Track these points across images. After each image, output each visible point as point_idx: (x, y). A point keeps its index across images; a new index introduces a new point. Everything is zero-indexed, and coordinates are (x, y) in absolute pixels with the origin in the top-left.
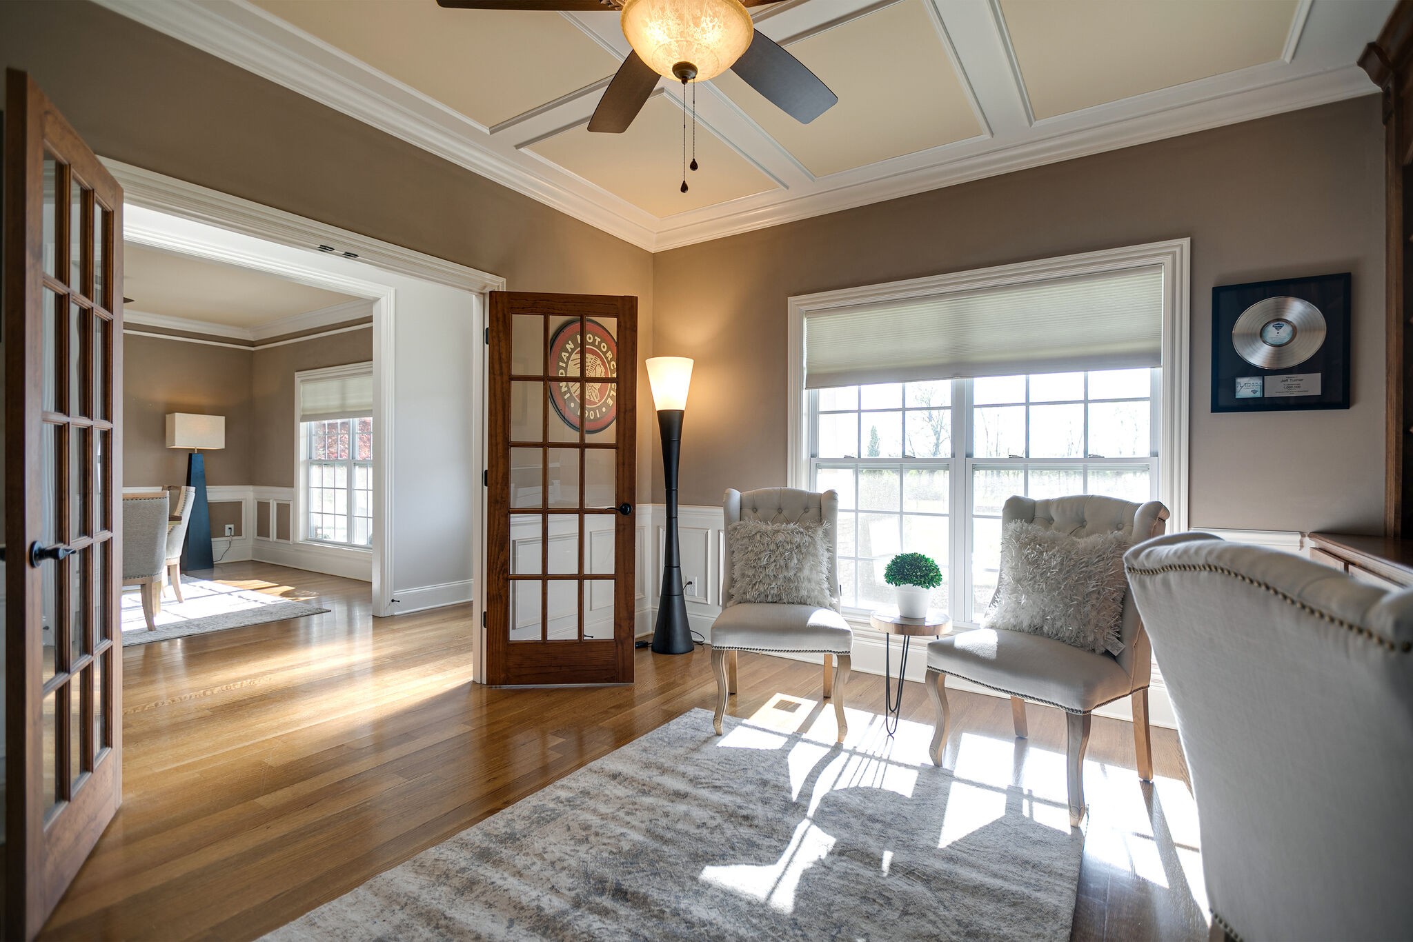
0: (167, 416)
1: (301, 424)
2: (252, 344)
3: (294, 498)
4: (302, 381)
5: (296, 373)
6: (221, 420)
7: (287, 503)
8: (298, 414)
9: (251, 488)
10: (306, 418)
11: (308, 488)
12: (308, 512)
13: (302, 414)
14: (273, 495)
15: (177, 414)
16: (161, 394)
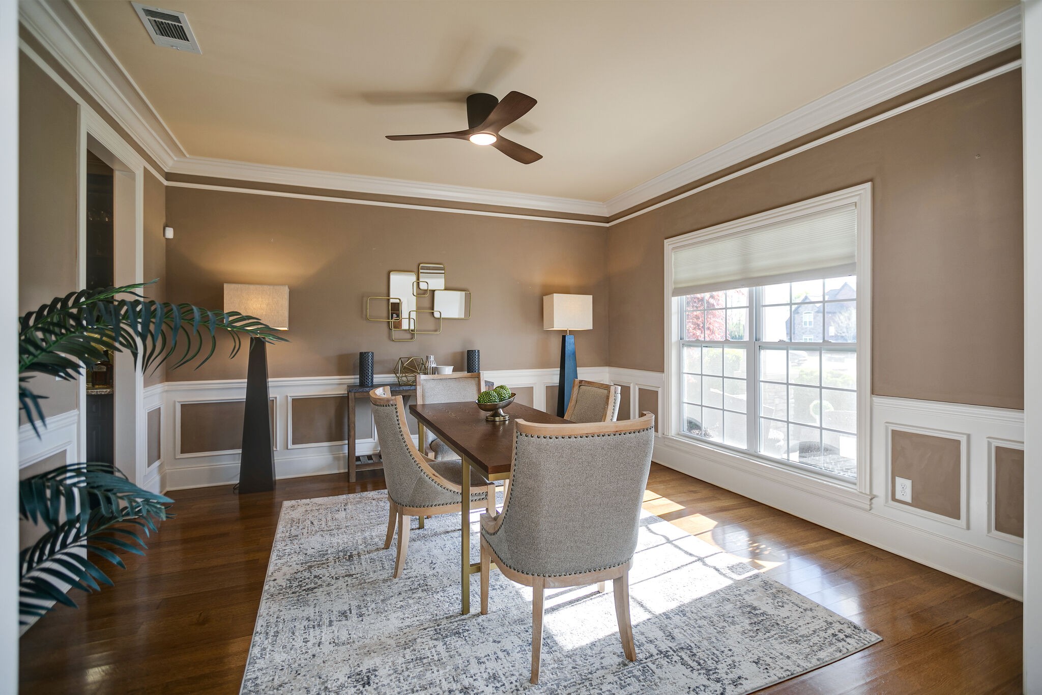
0: (544, 297)
1: (673, 298)
2: (607, 220)
3: (666, 385)
4: (673, 249)
5: (666, 241)
6: (589, 299)
7: (655, 389)
8: (668, 287)
9: (607, 369)
10: (678, 292)
11: (680, 373)
12: (680, 403)
13: (673, 287)
14: (637, 379)
15: (554, 294)
16: (538, 277)
